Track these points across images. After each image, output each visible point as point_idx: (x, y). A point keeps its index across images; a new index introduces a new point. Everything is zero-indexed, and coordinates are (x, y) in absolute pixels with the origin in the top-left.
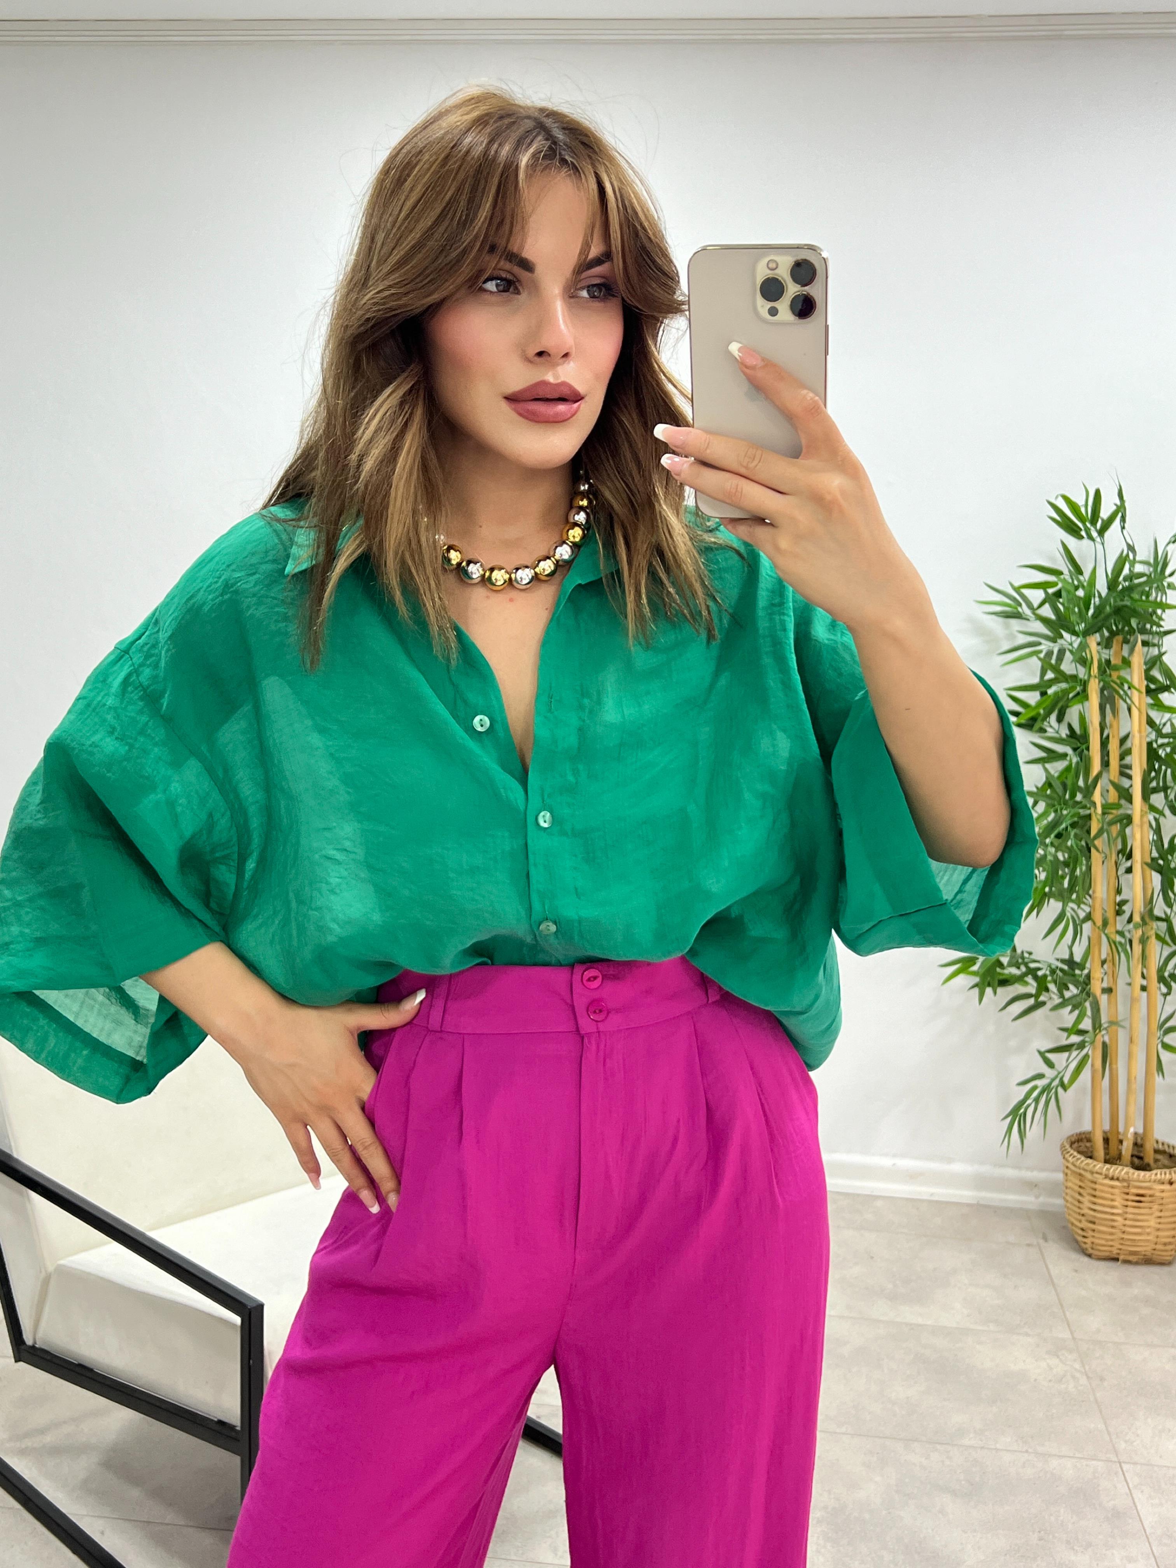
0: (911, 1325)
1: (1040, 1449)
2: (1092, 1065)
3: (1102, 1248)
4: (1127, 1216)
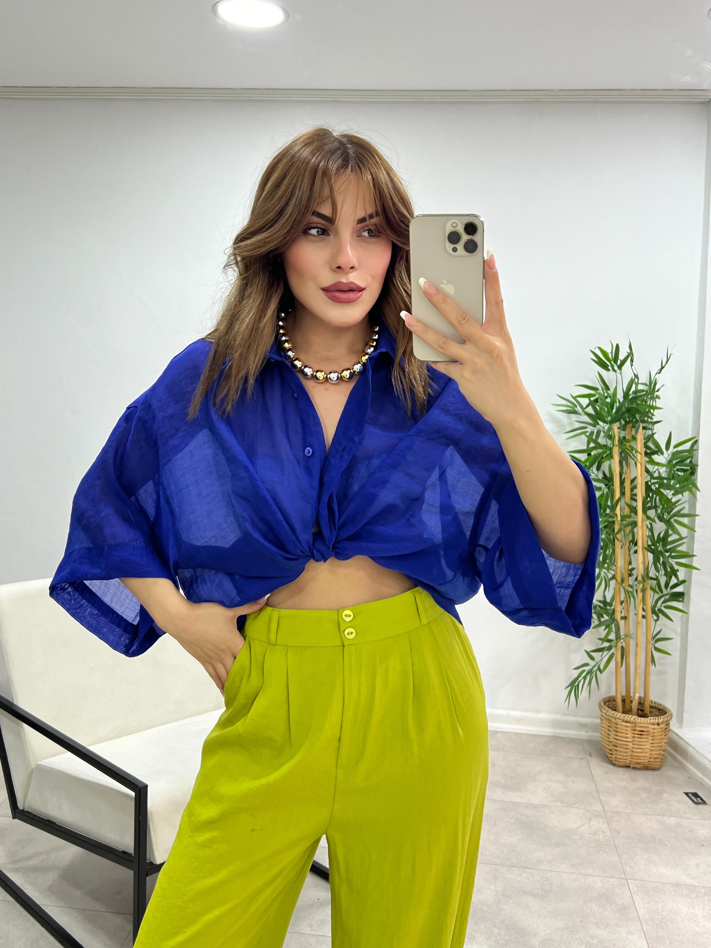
0: (514, 802)
1: (583, 872)
2: (616, 659)
3: (621, 760)
4: (635, 742)
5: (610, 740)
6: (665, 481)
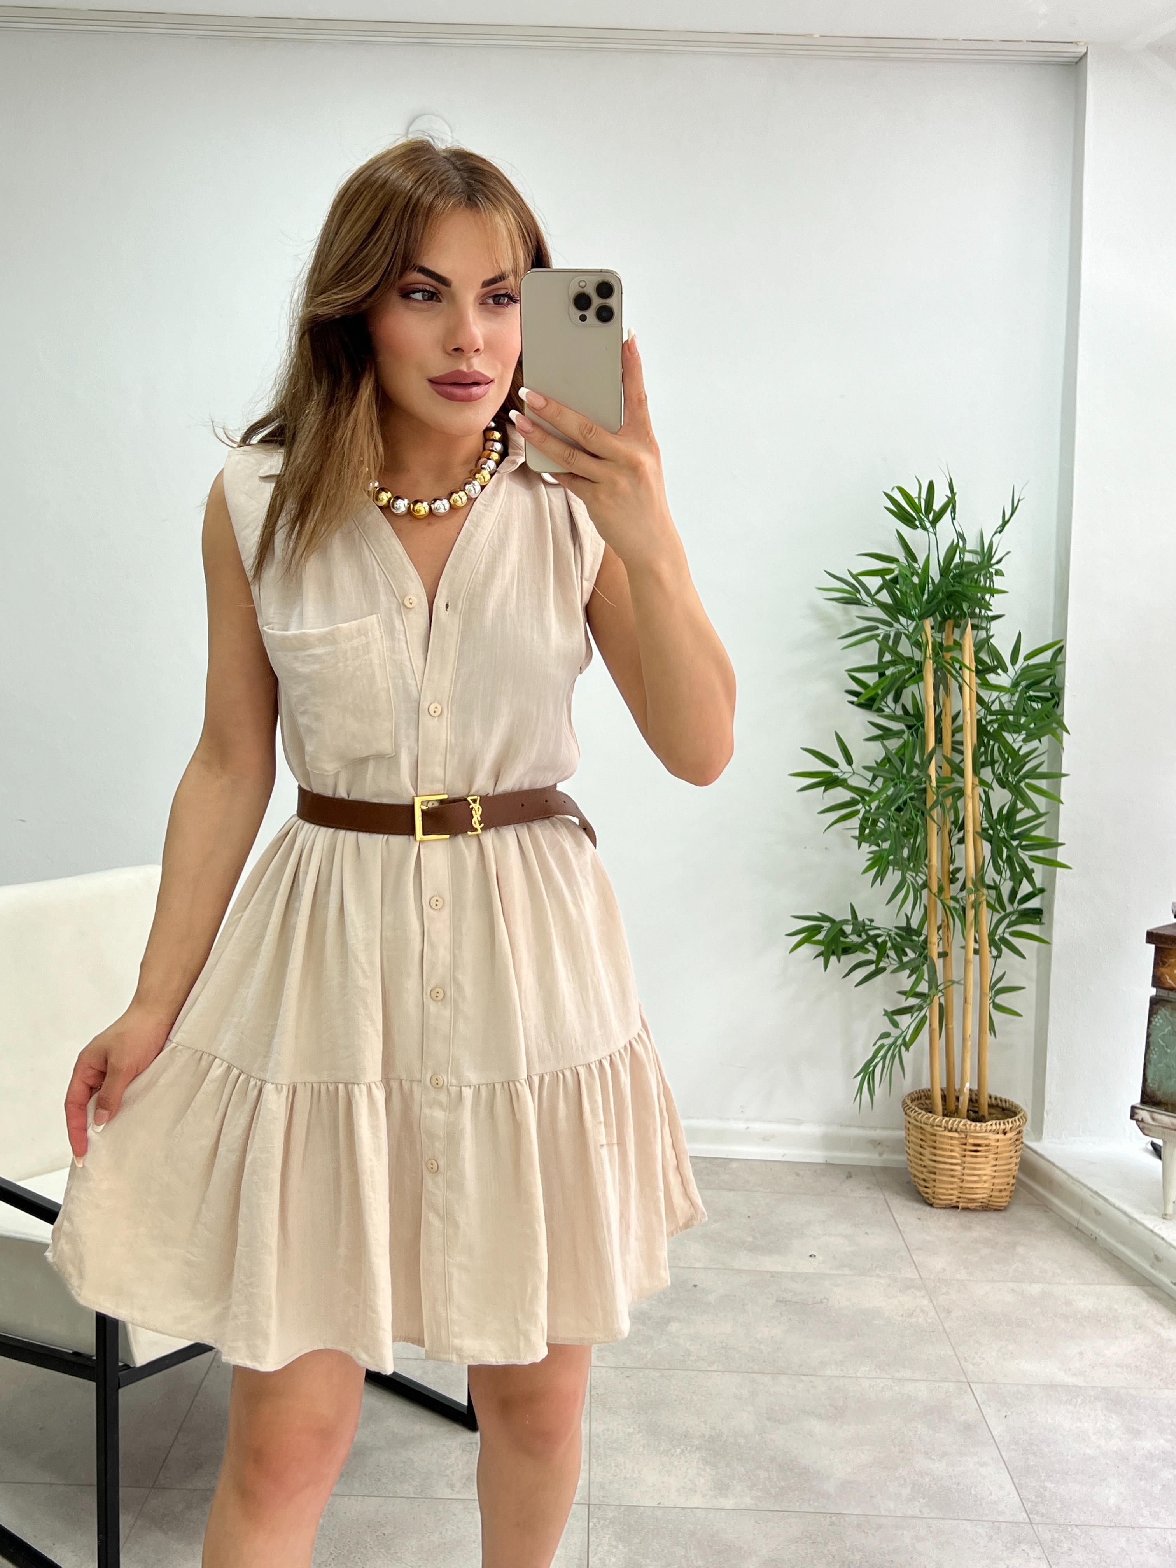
0: (772, 1272)
1: (896, 1375)
2: (931, 1026)
3: (943, 1197)
4: (965, 1165)
5: (923, 1164)
6: (1011, 718)
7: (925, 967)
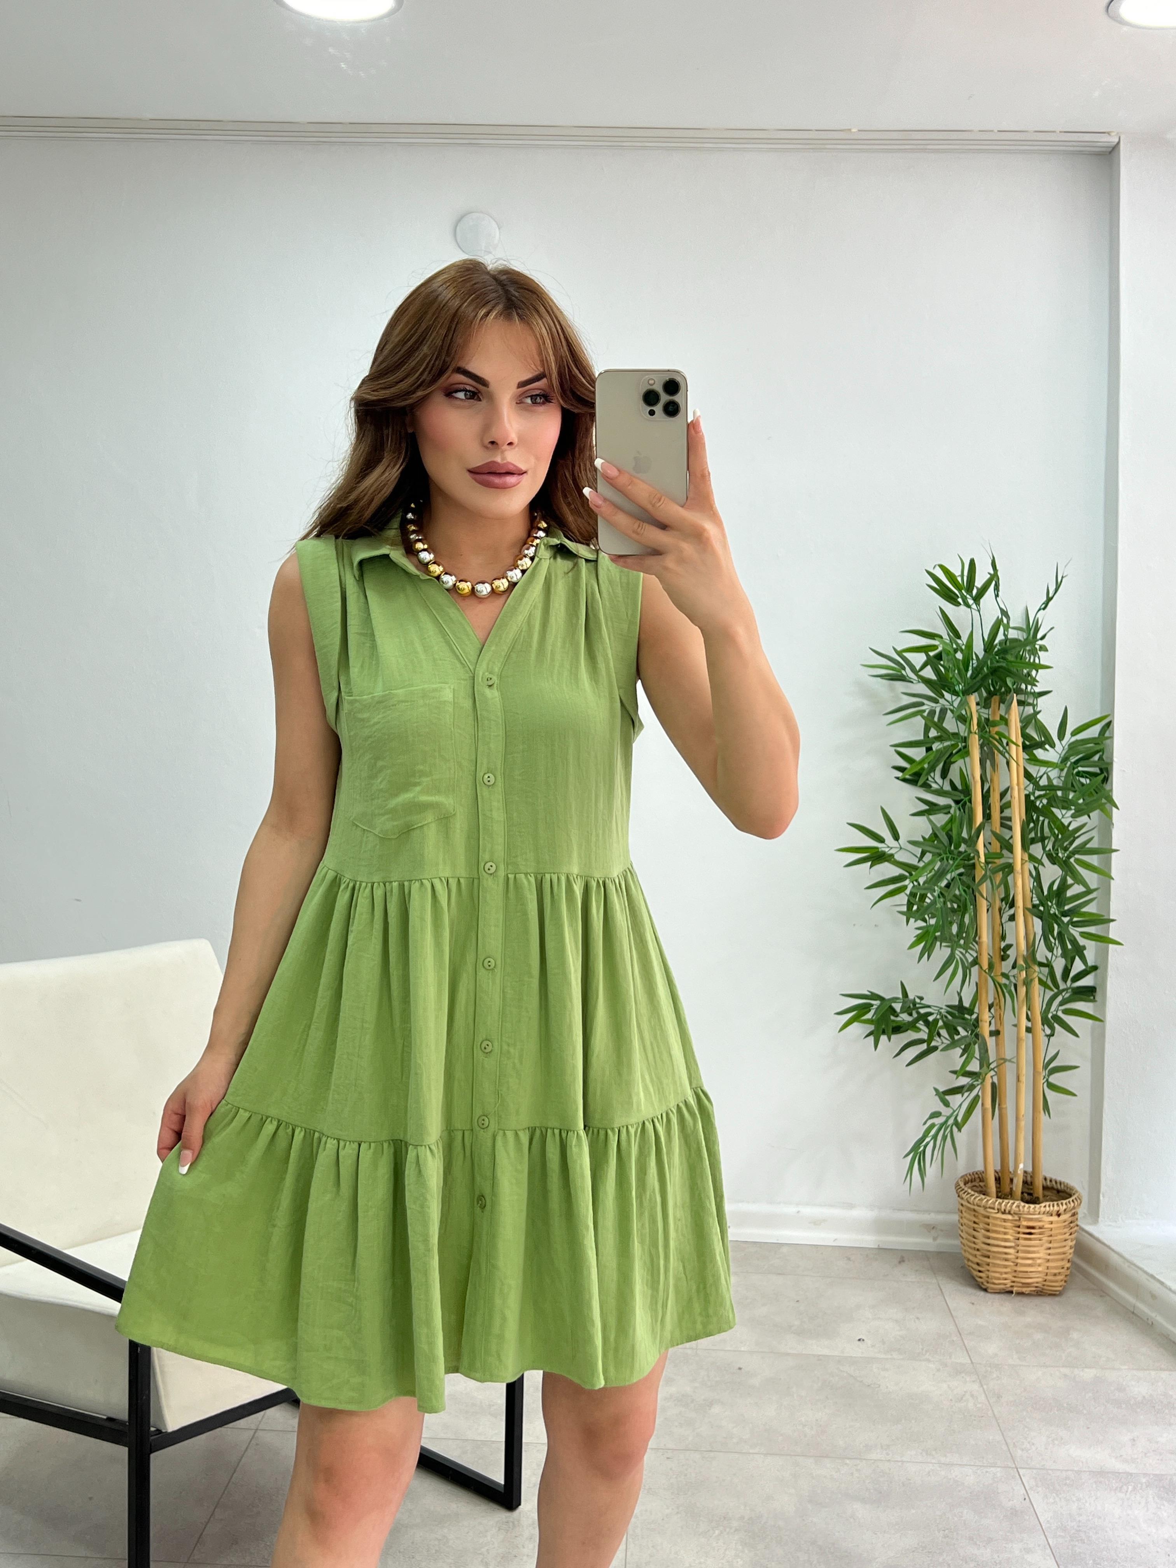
0: (818, 1356)
1: (943, 1459)
2: (983, 1104)
3: (997, 1282)
4: (1020, 1248)
5: (977, 1247)
6: (1059, 793)
7: (977, 1046)
